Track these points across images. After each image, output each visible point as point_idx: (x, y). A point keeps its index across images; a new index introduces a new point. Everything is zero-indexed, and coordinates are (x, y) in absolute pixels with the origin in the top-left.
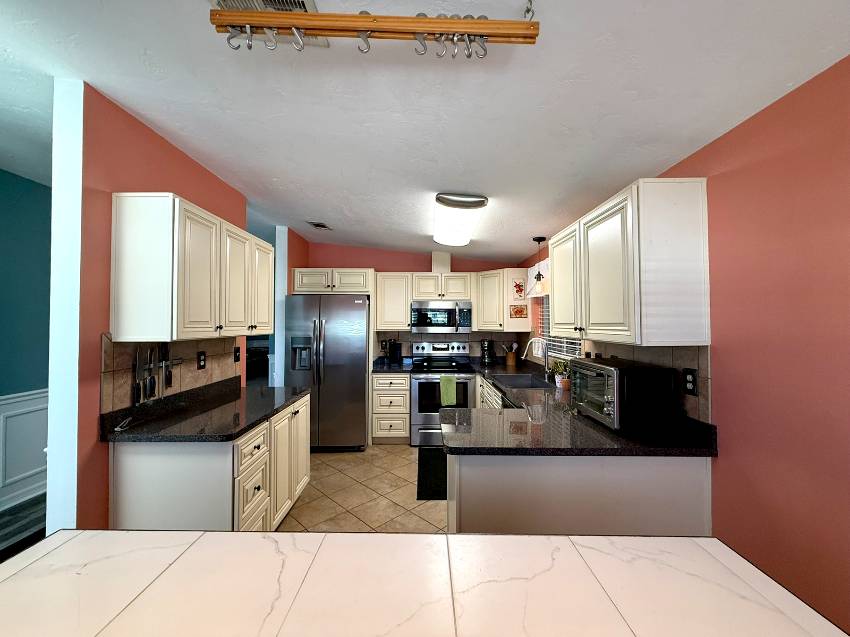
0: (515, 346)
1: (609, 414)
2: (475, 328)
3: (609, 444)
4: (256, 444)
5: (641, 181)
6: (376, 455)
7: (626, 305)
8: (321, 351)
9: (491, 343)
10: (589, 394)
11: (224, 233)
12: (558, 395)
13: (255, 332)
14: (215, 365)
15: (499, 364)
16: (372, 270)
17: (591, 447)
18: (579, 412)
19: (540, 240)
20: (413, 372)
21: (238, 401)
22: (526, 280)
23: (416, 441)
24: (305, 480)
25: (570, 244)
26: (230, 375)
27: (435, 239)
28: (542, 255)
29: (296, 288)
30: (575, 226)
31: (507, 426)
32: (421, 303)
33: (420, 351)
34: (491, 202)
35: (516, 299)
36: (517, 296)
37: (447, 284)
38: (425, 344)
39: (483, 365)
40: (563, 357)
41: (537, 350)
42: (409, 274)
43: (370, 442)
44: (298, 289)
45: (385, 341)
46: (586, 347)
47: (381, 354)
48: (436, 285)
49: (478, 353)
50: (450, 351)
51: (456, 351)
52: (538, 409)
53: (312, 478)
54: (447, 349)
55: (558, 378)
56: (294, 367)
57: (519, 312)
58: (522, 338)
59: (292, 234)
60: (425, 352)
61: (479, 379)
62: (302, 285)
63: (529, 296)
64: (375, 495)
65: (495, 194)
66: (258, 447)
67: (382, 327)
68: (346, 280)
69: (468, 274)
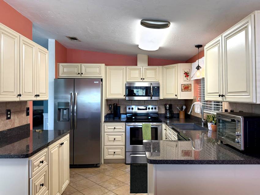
0: (184, 107)
1: (238, 142)
2: (161, 97)
3: (238, 158)
4: (41, 160)
5: (256, 12)
6: (106, 169)
7: (248, 81)
8: (75, 111)
9: (170, 106)
10: (227, 131)
11: (22, 42)
12: (210, 134)
13: (38, 99)
14: (16, 117)
15: (175, 117)
16: (104, 64)
17: (228, 159)
18: (222, 142)
19: (199, 46)
20: (126, 122)
21: (28, 138)
22: (191, 69)
23: (129, 161)
24: (67, 182)
25: (216, 48)
26: (24, 123)
27: (139, 47)
28: (200, 55)
29: (60, 75)
30: (219, 38)
31: (180, 152)
32: (130, 83)
33: (131, 110)
34: (172, 25)
35: (185, 81)
36: (185, 79)
37: (145, 73)
38: (133, 107)
39: (166, 118)
40: (212, 113)
41: (197, 109)
42: (124, 67)
43: (103, 162)
44: (61, 75)
45: (111, 105)
46: (225, 106)
47: (109, 112)
48: (140, 73)
49: (163, 111)
50: (148, 110)
51: (151, 110)
52: (198, 142)
53: (71, 182)
54: (146, 109)
55: (209, 125)
56: (59, 119)
57: (186, 88)
58: (188, 103)
59: (57, 44)
60: (134, 111)
61: (164, 126)
62: (64, 73)
63: (192, 79)
64: (106, 191)
65: (174, 20)
66: (42, 162)
67: (110, 97)
68: (88, 70)
69: (157, 67)
